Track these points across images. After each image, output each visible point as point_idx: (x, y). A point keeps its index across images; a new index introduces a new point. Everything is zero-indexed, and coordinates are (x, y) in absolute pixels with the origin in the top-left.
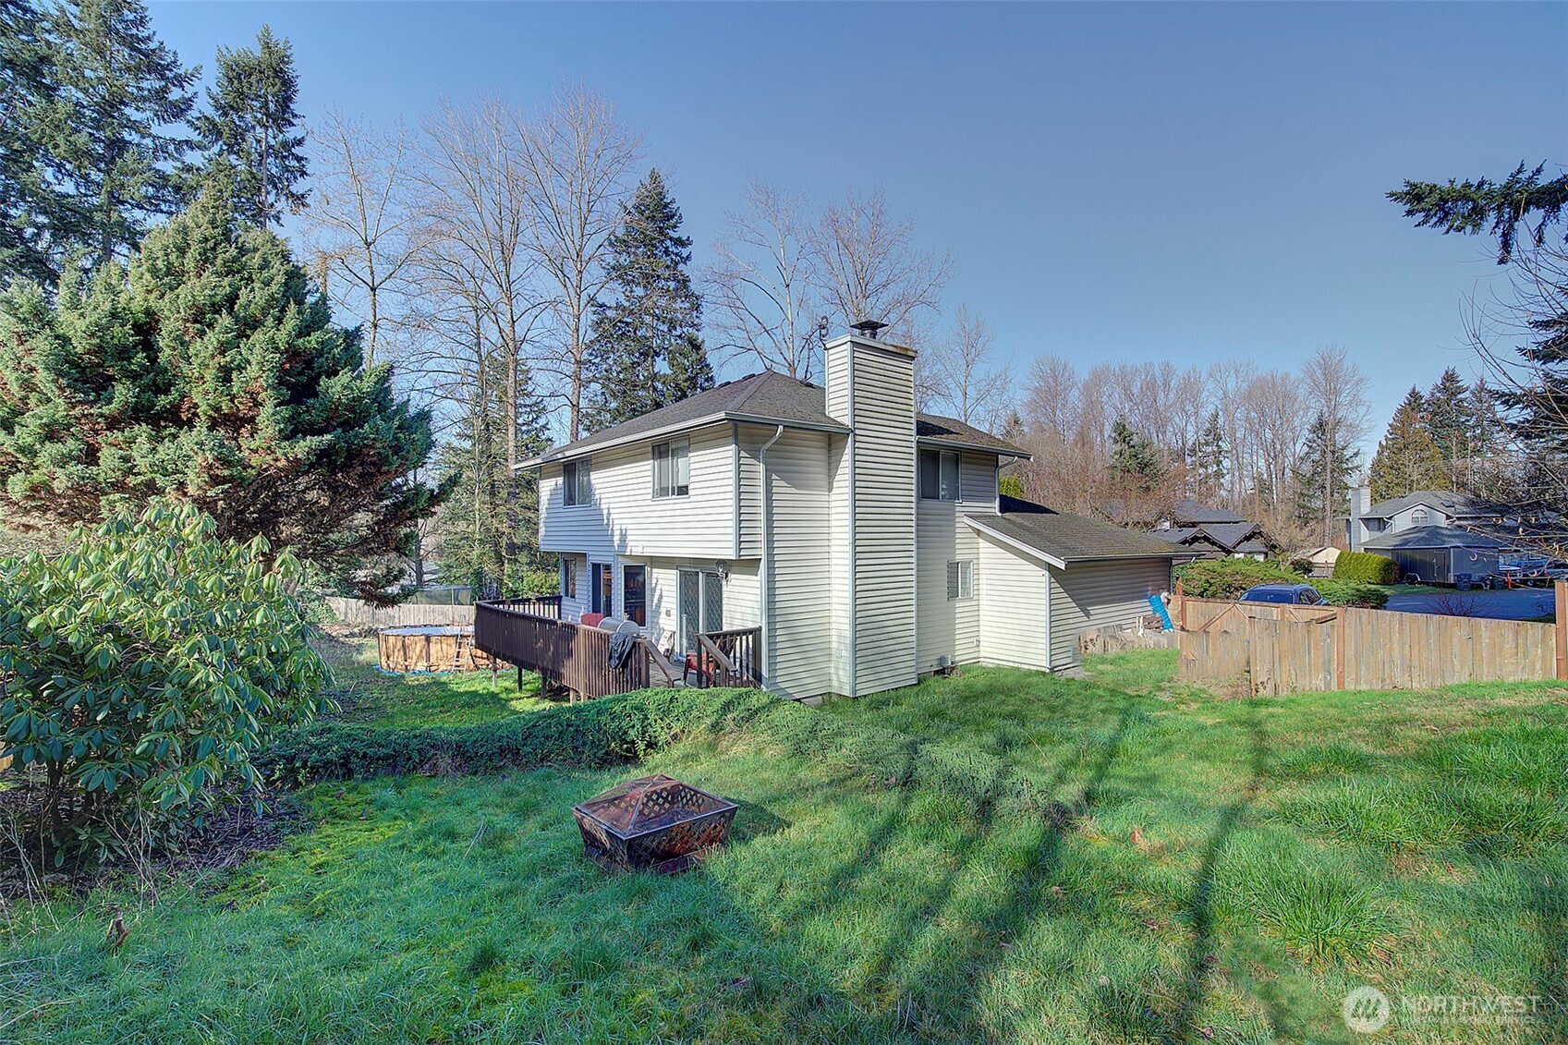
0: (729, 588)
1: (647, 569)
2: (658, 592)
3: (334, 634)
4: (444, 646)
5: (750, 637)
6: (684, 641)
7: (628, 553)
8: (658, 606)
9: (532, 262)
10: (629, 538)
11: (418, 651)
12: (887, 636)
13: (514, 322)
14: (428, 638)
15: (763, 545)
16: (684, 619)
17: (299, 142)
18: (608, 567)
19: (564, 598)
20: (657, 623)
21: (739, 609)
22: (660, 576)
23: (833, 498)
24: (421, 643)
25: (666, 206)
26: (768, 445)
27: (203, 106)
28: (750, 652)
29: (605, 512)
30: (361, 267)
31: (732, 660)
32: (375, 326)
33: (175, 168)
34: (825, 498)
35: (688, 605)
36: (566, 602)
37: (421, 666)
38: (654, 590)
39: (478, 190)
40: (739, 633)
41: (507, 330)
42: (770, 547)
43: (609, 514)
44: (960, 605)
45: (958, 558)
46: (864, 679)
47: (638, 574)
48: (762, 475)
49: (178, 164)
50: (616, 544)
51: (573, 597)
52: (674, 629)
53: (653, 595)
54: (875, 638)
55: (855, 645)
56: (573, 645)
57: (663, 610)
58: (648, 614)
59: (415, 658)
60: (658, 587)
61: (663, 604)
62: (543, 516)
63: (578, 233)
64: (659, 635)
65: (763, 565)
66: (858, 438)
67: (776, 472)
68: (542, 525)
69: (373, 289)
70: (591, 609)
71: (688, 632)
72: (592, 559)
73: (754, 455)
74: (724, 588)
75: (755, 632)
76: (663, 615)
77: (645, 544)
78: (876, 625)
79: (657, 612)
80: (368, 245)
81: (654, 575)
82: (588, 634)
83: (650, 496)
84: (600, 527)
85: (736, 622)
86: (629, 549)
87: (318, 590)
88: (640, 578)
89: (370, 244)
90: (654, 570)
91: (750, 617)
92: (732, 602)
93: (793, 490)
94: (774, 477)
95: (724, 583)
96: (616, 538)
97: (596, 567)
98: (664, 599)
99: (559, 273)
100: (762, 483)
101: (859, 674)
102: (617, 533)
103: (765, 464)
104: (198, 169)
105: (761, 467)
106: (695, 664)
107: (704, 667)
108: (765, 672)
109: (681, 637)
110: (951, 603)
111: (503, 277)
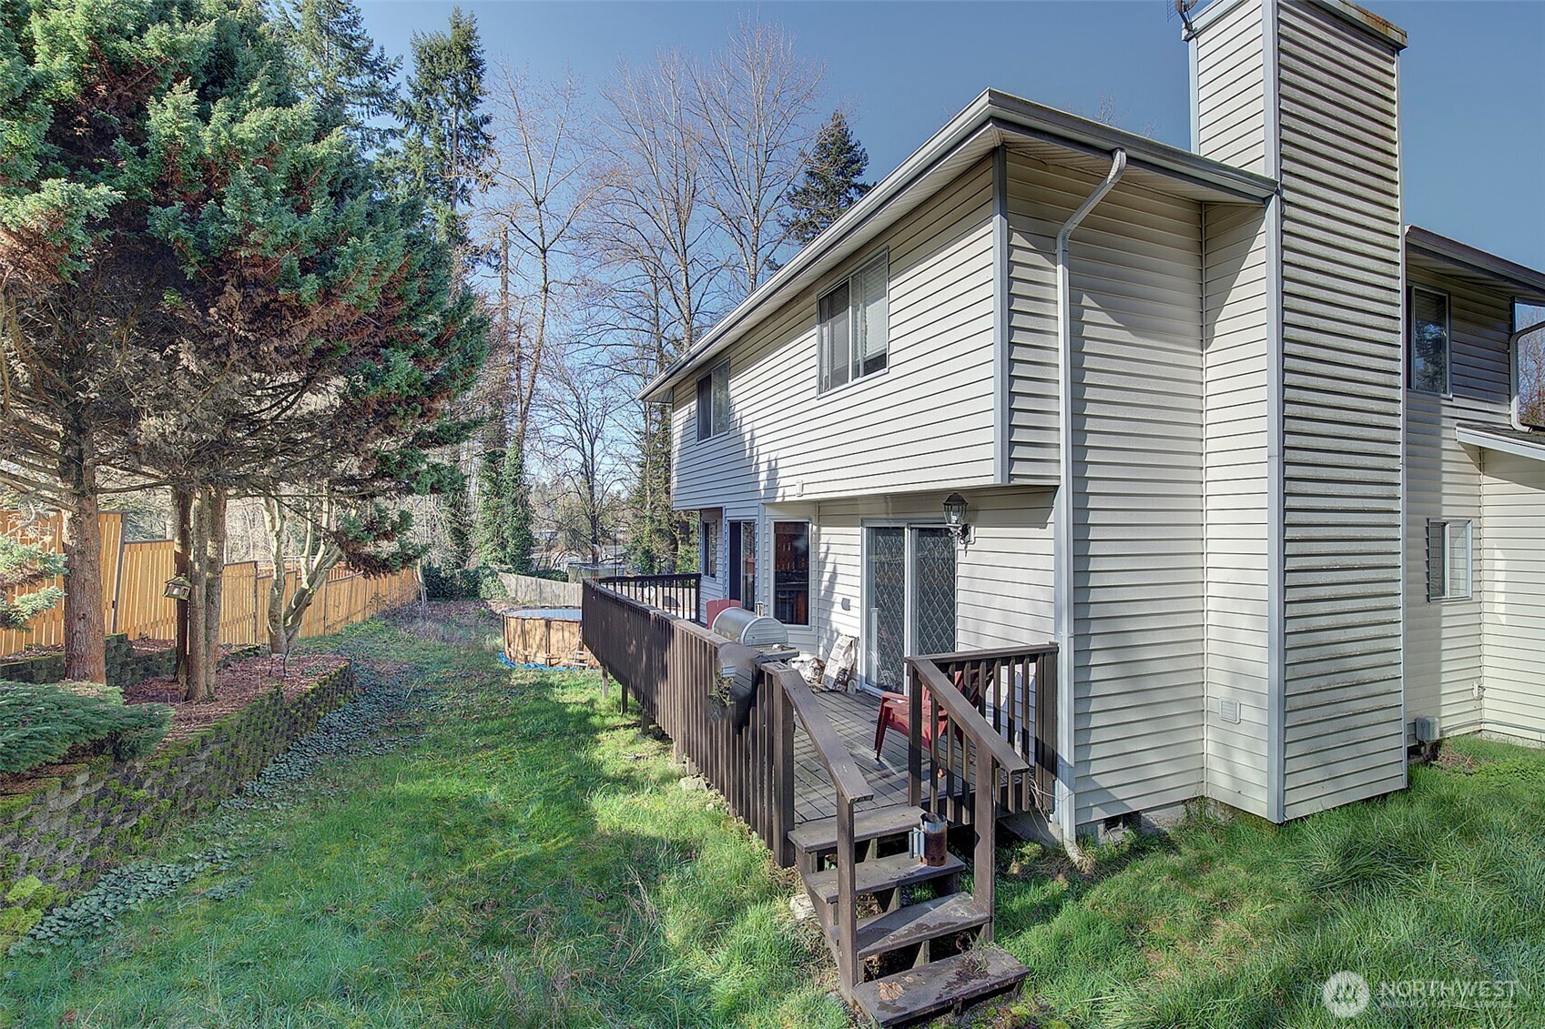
0: (971, 557)
1: (813, 528)
2: (829, 568)
3: (498, 612)
4: (566, 634)
5: (1032, 667)
6: (875, 655)
7: (779, 500)
8: (830, 590)
9: (708, 224)
10: (781, 473)
11: (537, 638)
12: (1347, 677)
13: (689, 289)
14: (548, 624)
15: (1063, 454)
16: (875, 616)
17: (487, 120)
18: (750, 525)
19: (704, 578)
20: (828, 621)
21: (997, 602)
22: (834, 539)
23: (1211, 359)
24: (541, 631)
25: (851, 148)
26: (1071, 226)
27: (405, 94)
28: (1032, 702)
29: (748, 437)
30: (529, 227)
31: (990, 720)
32: (546, 291)
33: (377, 154)
34: (1194, 361)
35: (883, 593)
36: (705, 582)
37: (541, 658)
38: (822, 563)
39: (653, 153)
40: (1007, 658)
41: (683, 298)
42: (1079, 463)
43: (753, 439)
44: (1448, 611)
45: (1446, 512)
46: (1303, 779)
47: (796, 537)
48: (1060, 295)
49: (382, 151)
50: (762, 487)
51: (713, 576)
52: (857, 633)
53: (820, 573)
54: (1323, 682)
55: (1284, 698)
56: (668, 656)
57: (838, 598)
58: (812, 604)
59: (535, 646)
60: (831, 558)
61: (837, 588)
62: (675, 461)
63: (754, 184)
64: (831, 642)
65: (1063, 501)
66: (1290, 211)
67: (1093, 291)
68: (674, 474)
69: (544, 251)
70: (728, 593)
71: (880, 640)
72: (730, 515)
73: (1044, 244)
74: (960, 557)
75: (1044, 656)
76: (837, 608)
77: (806, 479)
78: (1327, 651)
79: (828, 602)
80: (538, 204)
81: (824, 539)
82: (689, 638)
83: (814, 392)
84: (742, 463)
85: (990, 629)
86: (780, 493)
87: (495, 566)
88: (800, 544)
89: (541, 203)
90: (824, 530)
91: (1027, 622)
92: (979, 585)
93: (1125, 336)
94: (1086, 301)
95: (960, 546)
96: (763, 476)
97: (735, 527)
98: (840, 579)
99: (736, 231)
100: (1061, 311)
101: (1292, 766)
102: (763, 467)
103: (1071, 268)
104: (396, 153)
105: (1060, 275)
106: (905, 719)
107: (926, 727)
108: (1065, 751)
109: (868, 648)
110: (1433, 607)
111: (679, 241)
